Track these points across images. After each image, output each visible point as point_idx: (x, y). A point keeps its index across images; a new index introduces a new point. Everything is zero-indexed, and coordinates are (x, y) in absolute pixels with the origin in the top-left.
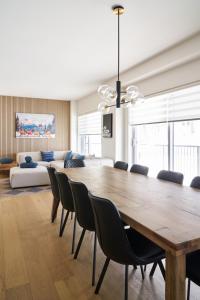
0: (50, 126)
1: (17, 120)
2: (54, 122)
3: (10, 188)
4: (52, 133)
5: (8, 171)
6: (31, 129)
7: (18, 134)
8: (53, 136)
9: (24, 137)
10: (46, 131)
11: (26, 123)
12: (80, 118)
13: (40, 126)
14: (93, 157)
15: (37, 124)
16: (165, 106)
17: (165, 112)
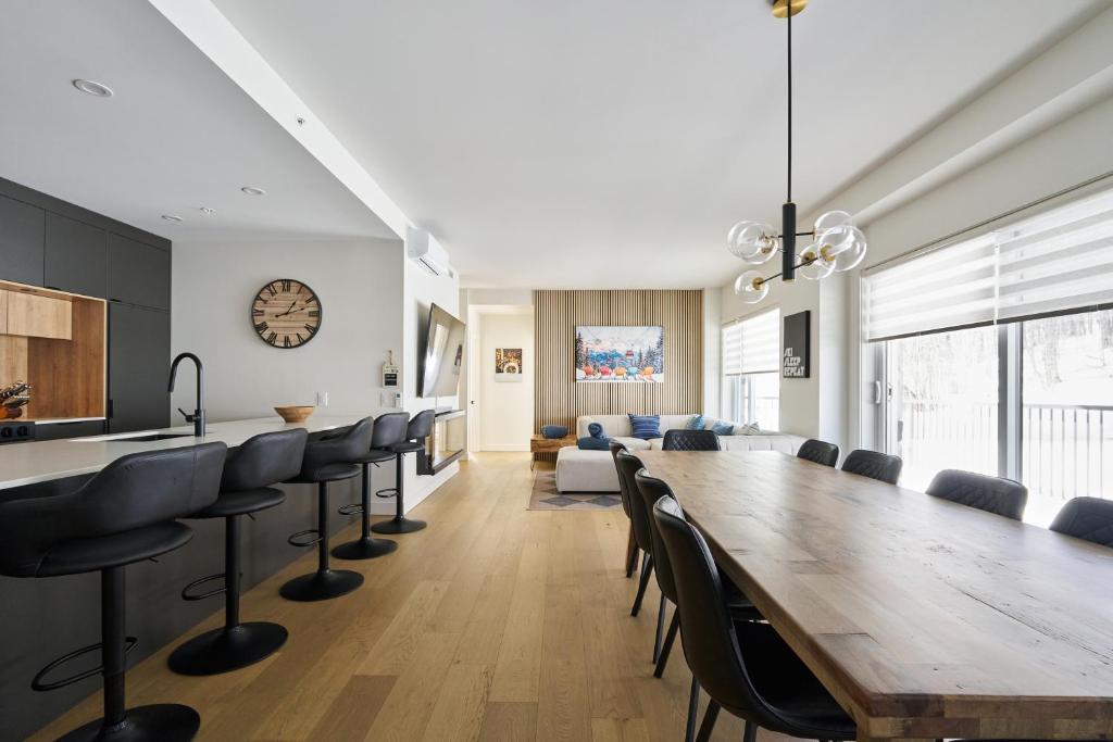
0: (651, 355)
1: (577, 342)
2: (661, 343)
3: (555, 491)
4: (656, 372)
5: (555, 455)
6: (608, 361)
7: (580, 373)
8: (659, 378)
9: (592, 380)
10: (641, 366)
11: (597, 350)
12: (726, 331)
13: (629, 354)
14: (752, 430)
15: (622, 349)
16: (989, 272)
17: (988, 293)
